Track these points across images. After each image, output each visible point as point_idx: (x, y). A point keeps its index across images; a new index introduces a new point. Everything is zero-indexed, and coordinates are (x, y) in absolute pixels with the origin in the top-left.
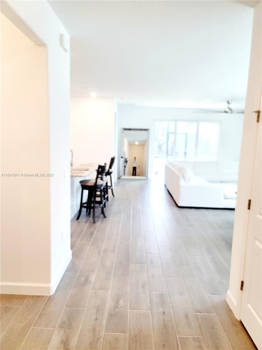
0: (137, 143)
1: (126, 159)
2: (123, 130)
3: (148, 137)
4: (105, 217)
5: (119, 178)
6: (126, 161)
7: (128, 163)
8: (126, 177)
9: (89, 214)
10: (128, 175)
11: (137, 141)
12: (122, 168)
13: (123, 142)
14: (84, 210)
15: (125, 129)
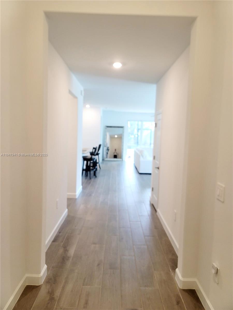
0: (116, 136)
1: (108, 148)
2: (106, 127)
3: (123, 132)
4: (96, 177)
5: (103, 160)
6: (108, 150)
7: (110, 151)
8: (108, 159)
9: (87, 175)
10: (110, 158)
11: (117, 135)
12: (105, 153)
13: (106, 135)
14: (84, 172)
15: (108, 127)
